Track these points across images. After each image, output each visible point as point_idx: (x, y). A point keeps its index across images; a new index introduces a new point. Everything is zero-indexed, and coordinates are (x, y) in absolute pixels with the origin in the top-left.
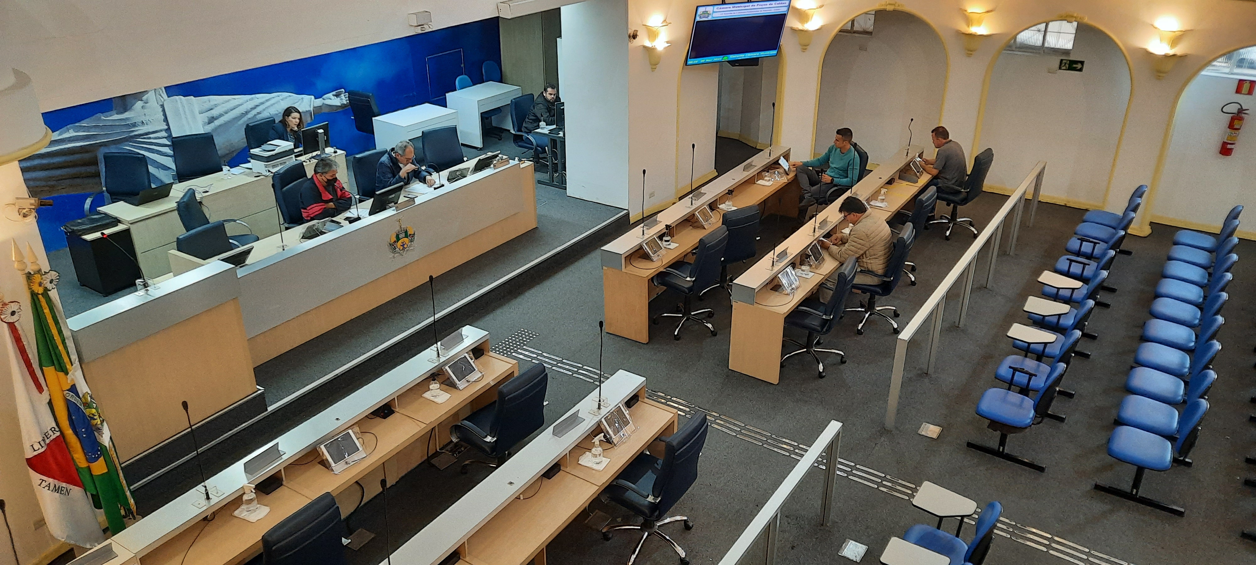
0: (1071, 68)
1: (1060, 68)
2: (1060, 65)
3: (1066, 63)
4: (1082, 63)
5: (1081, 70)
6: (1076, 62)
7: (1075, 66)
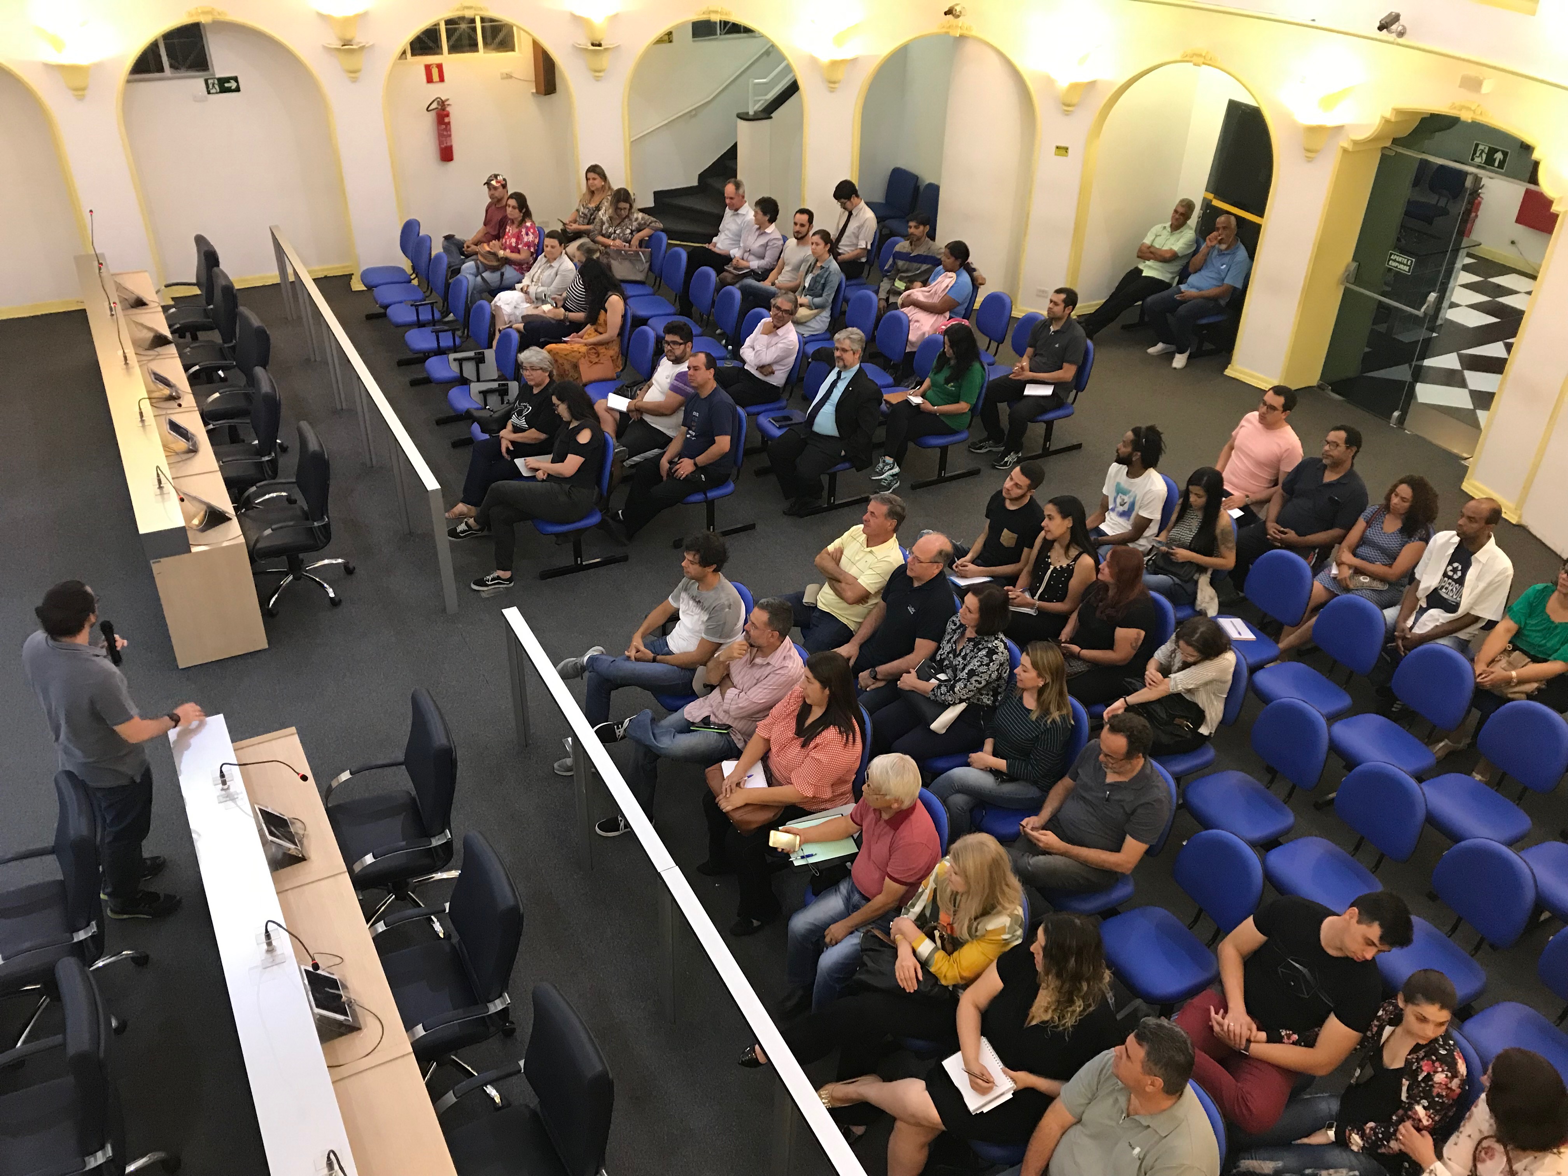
0: (224, 90)
1: (209, 93)
2: (207, 87)
3: (213, 84)
4: (235, 79)
5: (238, 90)
6: (228, 80)
7: (226, 85)
